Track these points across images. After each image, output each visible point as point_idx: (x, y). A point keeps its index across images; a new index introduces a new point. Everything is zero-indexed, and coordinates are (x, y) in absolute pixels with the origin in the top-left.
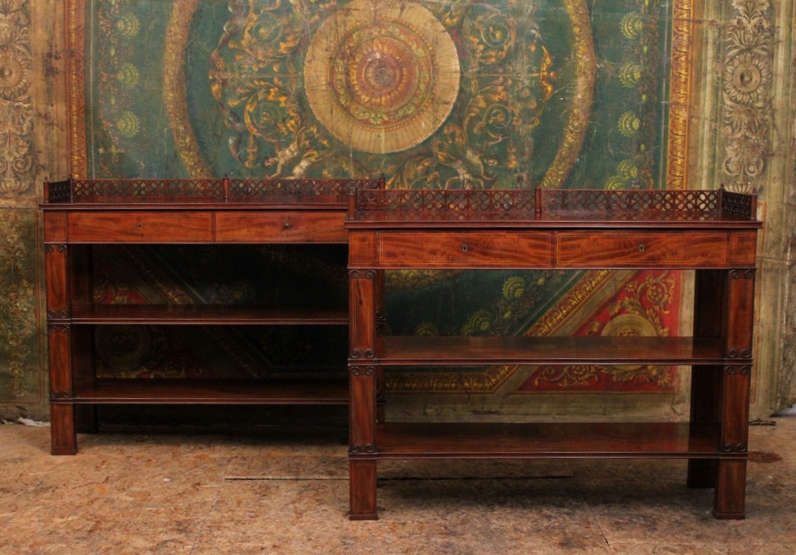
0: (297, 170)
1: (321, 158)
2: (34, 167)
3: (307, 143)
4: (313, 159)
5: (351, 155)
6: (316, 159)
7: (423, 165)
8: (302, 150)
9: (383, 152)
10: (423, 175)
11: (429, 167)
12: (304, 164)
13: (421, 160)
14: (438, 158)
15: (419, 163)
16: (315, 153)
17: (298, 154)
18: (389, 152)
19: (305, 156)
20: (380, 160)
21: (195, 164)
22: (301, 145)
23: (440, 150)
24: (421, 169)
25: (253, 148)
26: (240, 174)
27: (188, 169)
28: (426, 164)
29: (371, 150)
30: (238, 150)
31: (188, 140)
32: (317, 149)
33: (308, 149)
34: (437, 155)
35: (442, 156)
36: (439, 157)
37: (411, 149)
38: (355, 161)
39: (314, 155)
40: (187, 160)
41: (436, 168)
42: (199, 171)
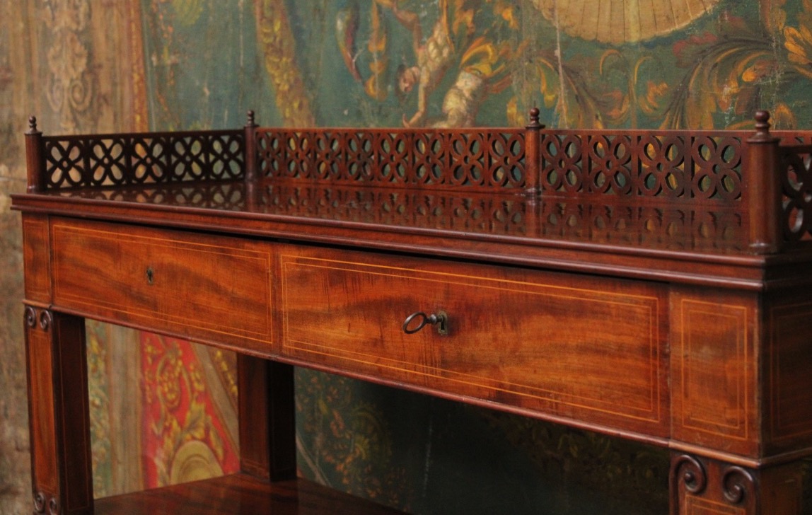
0: (453, 103)
1: (503, 66)
2: (95, 100)
3: (469, 17)
4: (485, 69)
5: (558, 53)
6: (493, 67)
7: (740, 81)
8: (460, 41)
9: (634, 37)
10: (739, 119)
11: (758, 88)
12: (466, 83)
13: (732, 61)
14: (785, 52)
15: (724, 71)
16: (489, 48)
17: (450, 53)
18: (648, 36)
19: (466, 58)
20: (625, 66)
21: (291, 87)
22: (455, 28)
23: (792, 22)
24: (733, 96)
25: (379, 41)
26: (359, 114)
27: (279, 101)
28: (749, 76)
29: (604, 34)
30: (354, 50)
31: (277, 27)
32: (492, 37)
33: (471, 38)
34: (783, 39)
35: (797, 41)
36: (790, 45)
37: (702, 22)
38: (569, 71)
39: (485, 54)
40: (278, 77)
41: (783, 88)
42: (296, 105)
